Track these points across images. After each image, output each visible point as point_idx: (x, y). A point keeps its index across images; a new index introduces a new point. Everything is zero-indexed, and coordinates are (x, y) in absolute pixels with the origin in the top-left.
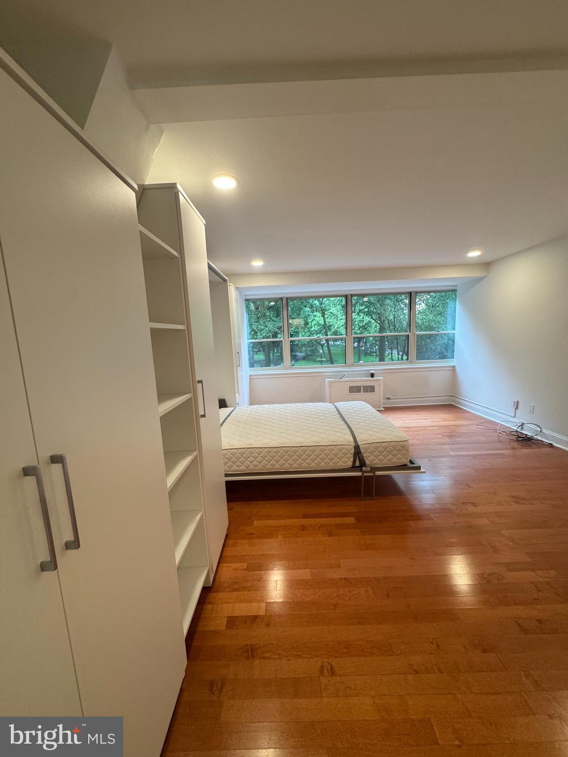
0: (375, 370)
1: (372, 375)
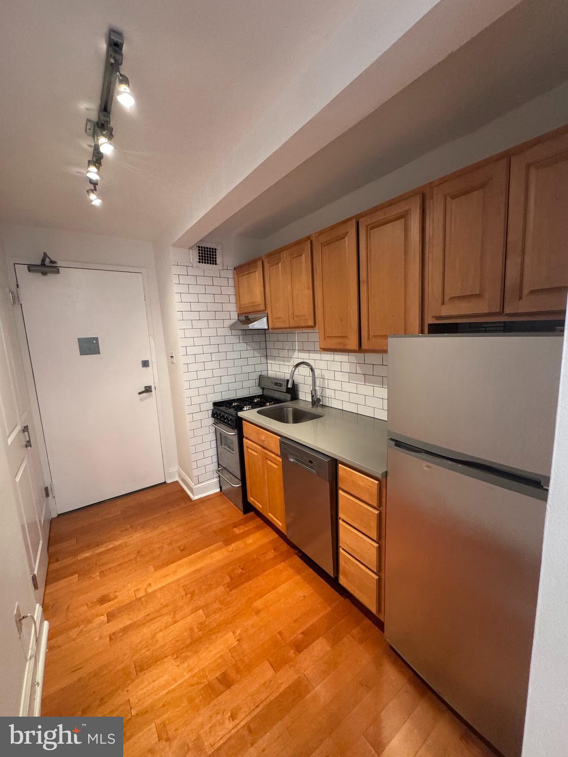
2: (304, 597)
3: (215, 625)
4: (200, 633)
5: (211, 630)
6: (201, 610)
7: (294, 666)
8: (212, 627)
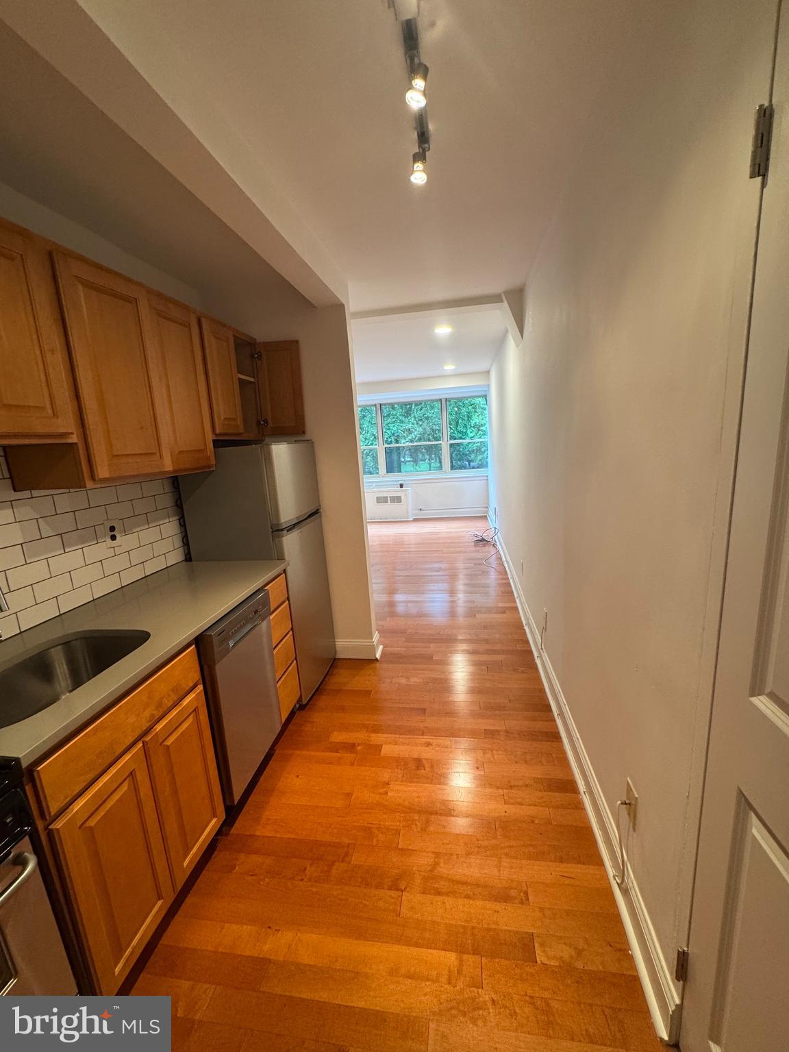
0: (404, 481)
1: (401, 486)
2: (298, 776)
3: (398, 814)
4: (417, 818)
5: (405, 812)
6: (399, 847)
7: (368, 740)
8: (402, 815)
